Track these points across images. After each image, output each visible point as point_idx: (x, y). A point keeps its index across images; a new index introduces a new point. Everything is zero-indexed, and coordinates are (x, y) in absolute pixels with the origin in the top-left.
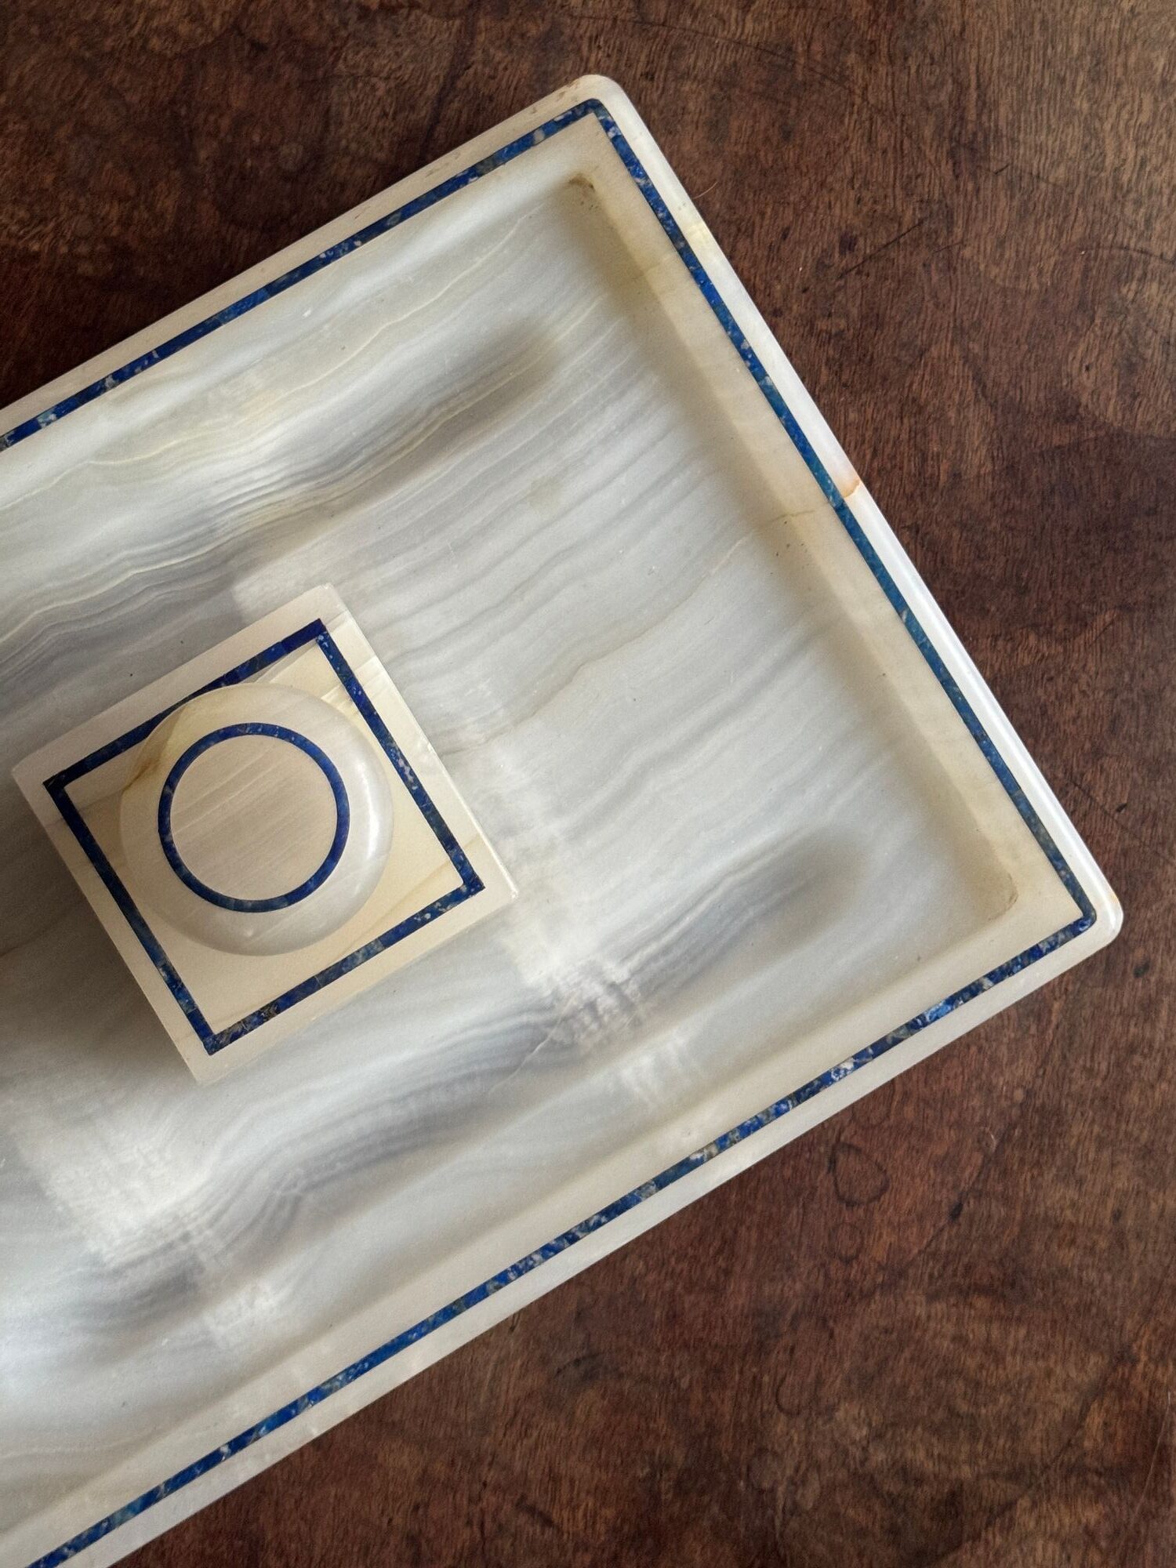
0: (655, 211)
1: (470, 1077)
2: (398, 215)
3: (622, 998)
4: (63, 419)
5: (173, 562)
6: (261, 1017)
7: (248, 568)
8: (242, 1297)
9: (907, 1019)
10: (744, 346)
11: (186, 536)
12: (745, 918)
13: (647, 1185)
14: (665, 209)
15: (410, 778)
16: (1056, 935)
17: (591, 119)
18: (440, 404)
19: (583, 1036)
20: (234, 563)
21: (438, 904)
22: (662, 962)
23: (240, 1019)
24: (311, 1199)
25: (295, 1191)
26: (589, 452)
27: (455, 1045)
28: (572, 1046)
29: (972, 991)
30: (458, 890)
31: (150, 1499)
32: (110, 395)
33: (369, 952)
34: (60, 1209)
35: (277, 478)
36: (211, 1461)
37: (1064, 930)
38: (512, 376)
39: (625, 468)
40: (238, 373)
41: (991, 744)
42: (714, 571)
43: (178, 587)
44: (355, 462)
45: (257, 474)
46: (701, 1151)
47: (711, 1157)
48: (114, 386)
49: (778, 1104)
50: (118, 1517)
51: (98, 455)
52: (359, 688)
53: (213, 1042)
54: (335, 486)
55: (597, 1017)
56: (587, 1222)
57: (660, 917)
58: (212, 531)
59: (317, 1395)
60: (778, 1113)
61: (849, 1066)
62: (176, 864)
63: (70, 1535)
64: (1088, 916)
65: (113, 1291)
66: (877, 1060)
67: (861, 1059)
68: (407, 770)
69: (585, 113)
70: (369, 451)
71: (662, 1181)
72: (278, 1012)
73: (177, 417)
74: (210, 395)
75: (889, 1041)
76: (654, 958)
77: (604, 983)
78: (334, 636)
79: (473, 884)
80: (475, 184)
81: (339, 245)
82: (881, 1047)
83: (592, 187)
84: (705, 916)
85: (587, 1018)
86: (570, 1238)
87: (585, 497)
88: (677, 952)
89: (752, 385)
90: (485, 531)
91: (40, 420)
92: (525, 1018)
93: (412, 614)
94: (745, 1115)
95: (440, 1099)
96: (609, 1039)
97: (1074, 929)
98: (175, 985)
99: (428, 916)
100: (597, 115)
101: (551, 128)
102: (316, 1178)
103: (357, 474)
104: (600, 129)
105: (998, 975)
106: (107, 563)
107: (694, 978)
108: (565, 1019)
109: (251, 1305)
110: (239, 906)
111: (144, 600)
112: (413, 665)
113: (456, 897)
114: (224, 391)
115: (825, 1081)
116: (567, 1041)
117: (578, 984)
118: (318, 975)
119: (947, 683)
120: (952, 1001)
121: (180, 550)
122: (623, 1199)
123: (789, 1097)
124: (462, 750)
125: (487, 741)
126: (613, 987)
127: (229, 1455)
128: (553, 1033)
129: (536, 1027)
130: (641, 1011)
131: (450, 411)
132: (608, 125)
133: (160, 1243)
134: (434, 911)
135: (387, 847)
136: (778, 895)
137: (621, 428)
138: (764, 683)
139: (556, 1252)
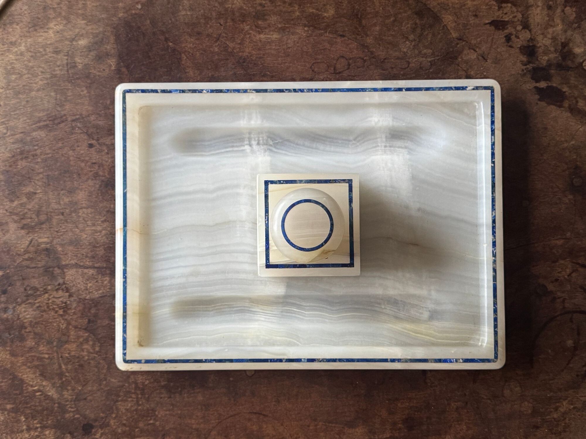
0: (126, 326)
1: (297, 144)
2: (190, 361)
3: (250, 141)
4: (301, 358)
5: (295, 310)
6: (335, 181)
7: (278, 297)
8: (380, 124)
9: (184, 94)
10: (124, 280)
11: (288, 314)
12: (209, 143)
13: (270, 92)
14: (123, 325)
16: (136, 92)
17: (128, 358)
18: (209, 311)
19: (265, 138)
20: (281, 301)
22: (235, 144)
23: (340, 184)
24: (351, 138)
25: (354, 142)
26: (179, 277)
27: (296, 153)
28: (268, 137)
29: (164, 91)
30: (271, 184)
31: (427, 89)
32: (286, 357)
33: (301, 181)
34: (410, 170)
35: (259, 316)
36: (408, 89)
37: (133, 92)
38: (186, 307)
39: (173, 268)
40: (252, 346)
41: (123, 148)
42: (166, 230)
43: (298, 303)
44: (238, 309)
45: (263, 319)
46: (252, 92)
47: (250, 90)
48: (284, 359)
49: (227, 92)
50: (437, 89)
51: (298, 345)
52: (266, 246)
53: (350, 182)
54: (245, 305)
55: (259, 140)
56: (289, 92)
57: (229, 155)
58: (282, 312)
59: (375, 90)
60: (228, 90)
61: (204, 91)
62: (332, 225)
63: (451, 92)
64: (125, 92)
65: (409, 144)
66: (196, 89)
67: (201, 91)
69: (128, 360)
70: (232, 309)
71: (265, 91)
73: (273, 344)
74: (262, 344)
75: (191, 91)
76: (237, 146)
77: (252, 148)
78: (265, 262)
79: (267, 183)
80: (166, 359)
81: (209, 362)
82: (194, 91)
83: (138, 342)
84: (219, 149)
85: (261, 142)
86: (295, 91)
87: (186, 267)
88: (230, 145)
89: (128, 269)
90: (216, 272)
91: (306, 361)
92: (276, 150)
93: (245, 263)
94: (237, 94)
95: (307, 143)
96: (259, 133)
97: (130, 91)
98: (351, 201)
99: (282, 182)
100: (126, 358)
101: (139, 362)
102: (347, 142)
103: (238, 305)
104: (127, 354)
105: (156, 91)
106: (311, 318)
107: (230, 136)
108: (267, 145)
109: (379, 121)
110: (323, 206)
111: (308, 304)
112: (252, 250)
113: (272, 182)
114: (258, 343)
115: (212, 91)
116: (269, 139)
117: (259, 151)
119: (125, 168)
120: (170, 92)
121: (292, 312)
122: (277, 92)
123: (223, 92)
125: (245, 221)
126: (250, 145)
127: (404, 88)
128: (271, 143)
129: (275, 147)
130: (247, 136)
131: (206, 308)
132: (125, 354)
133: (392, 148)
134: (280, 182)
135: (280, 201)
136: (198, 144)
137: (167, 278)
138: (170, 196)
139: (300, 89)
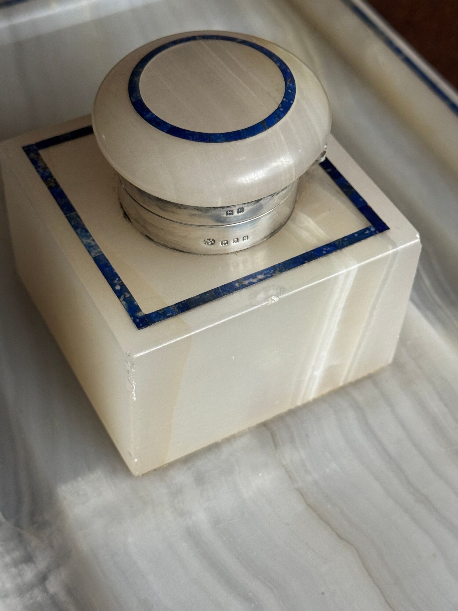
6: (48, 178)
15: (246, 282)
21: (128, 295)
30: (140, 310)
53: (32, 150)
68: (255, 280)
72: (50, 188)
79: (143, 321)
99: (119, 289)
113: (132, 309)
118: (77, 214)
124: (276, 445)
125: (283, 466)
134: (122, 292)
